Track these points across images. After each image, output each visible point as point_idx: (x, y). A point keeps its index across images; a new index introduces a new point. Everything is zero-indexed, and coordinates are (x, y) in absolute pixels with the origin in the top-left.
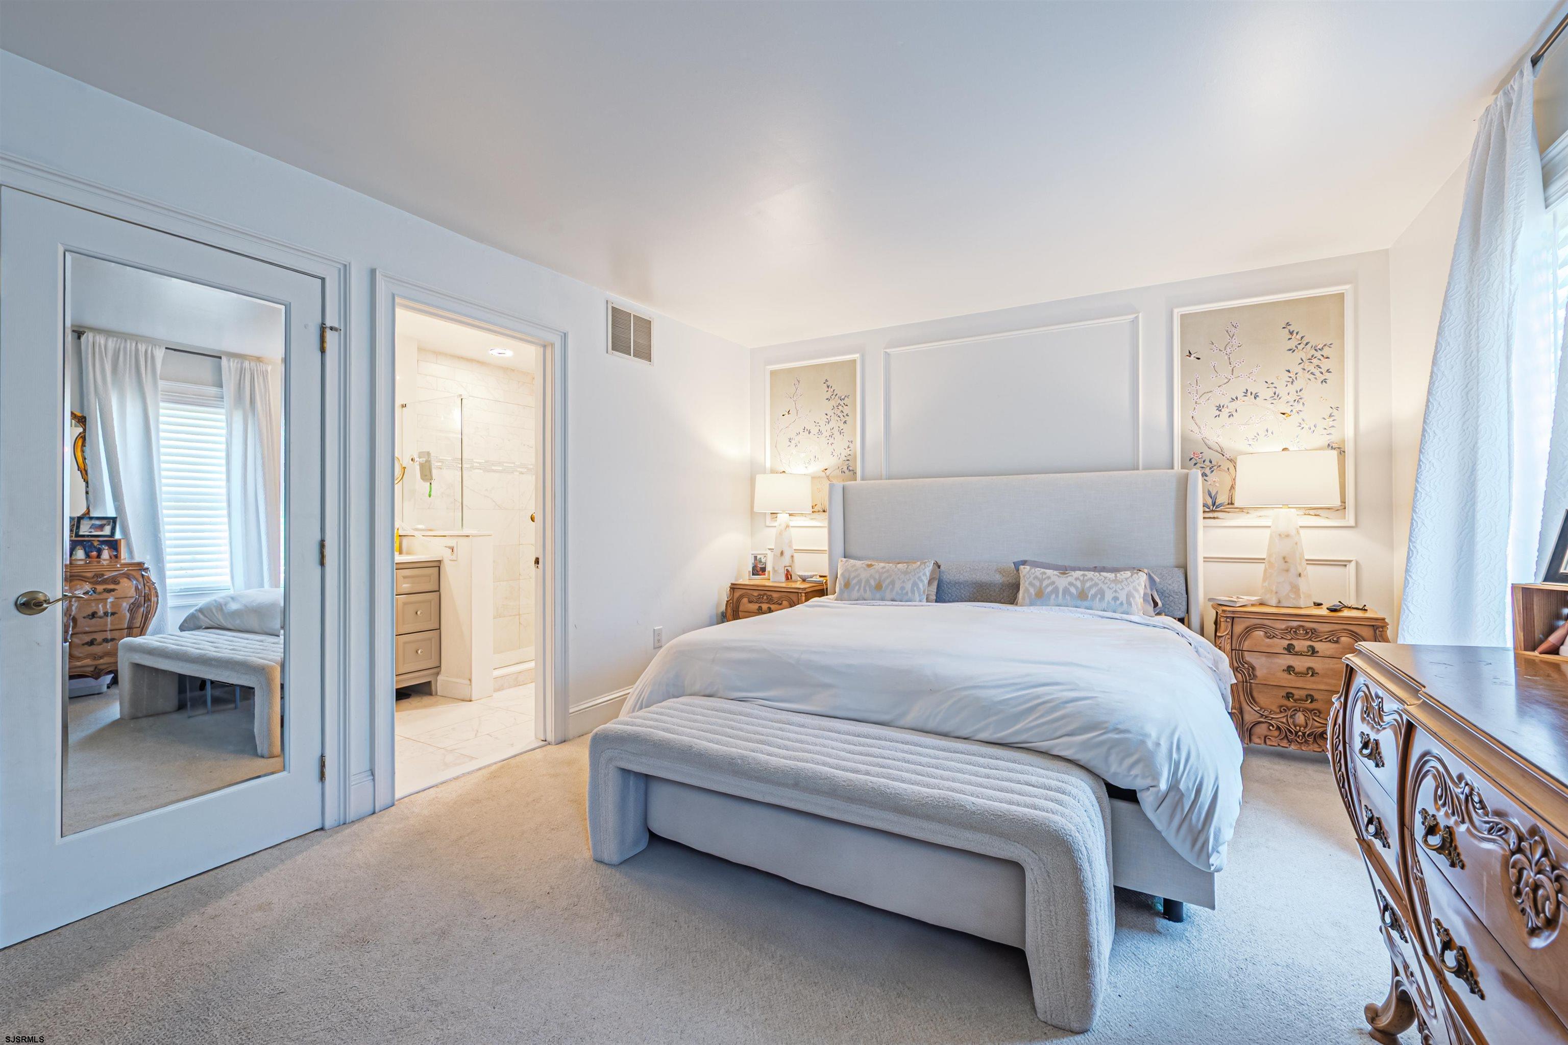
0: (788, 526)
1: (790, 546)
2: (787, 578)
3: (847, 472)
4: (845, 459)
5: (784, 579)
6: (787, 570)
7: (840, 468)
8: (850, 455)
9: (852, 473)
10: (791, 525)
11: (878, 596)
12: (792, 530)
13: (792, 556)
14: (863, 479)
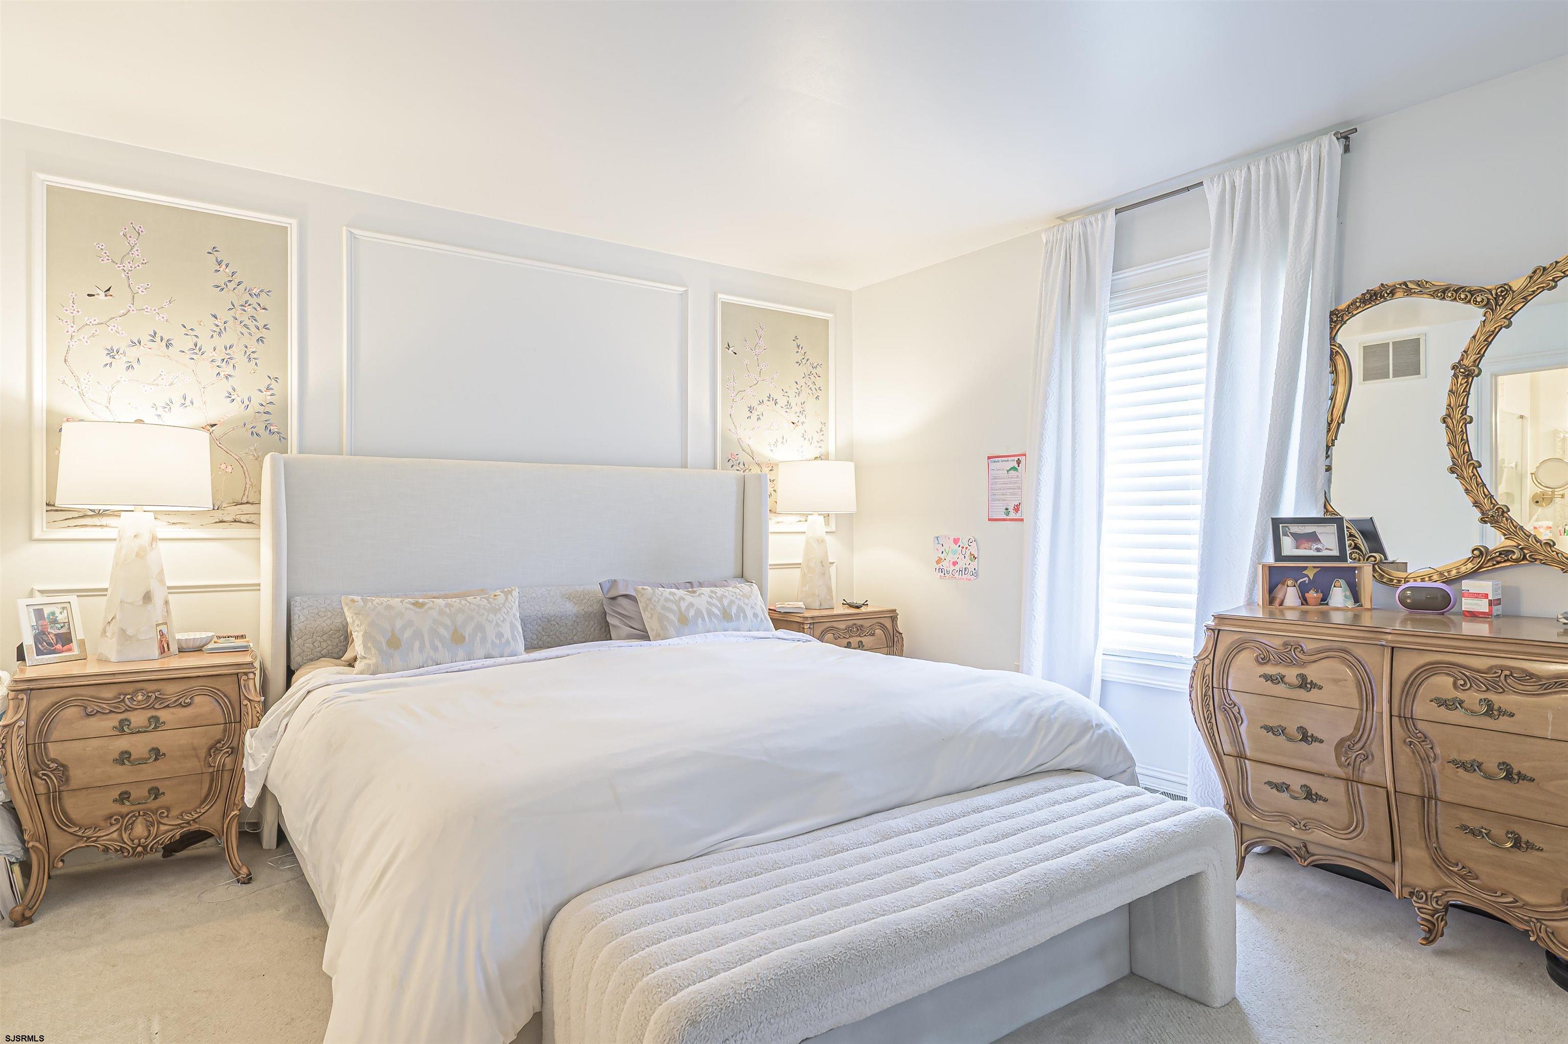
0: (154, 539)
1: (162, 581)
2: (162, 651)
3: (264, 434)
4: (262, 409)
5: (156, 653)
6: (162, 634)
7: (248, 426)
8: (271, 403)
9: (276, 437)
10: (160, 536)
11: (461, 653)
12: (161, 545)
13: (167, 602)
14: (301, 451)
